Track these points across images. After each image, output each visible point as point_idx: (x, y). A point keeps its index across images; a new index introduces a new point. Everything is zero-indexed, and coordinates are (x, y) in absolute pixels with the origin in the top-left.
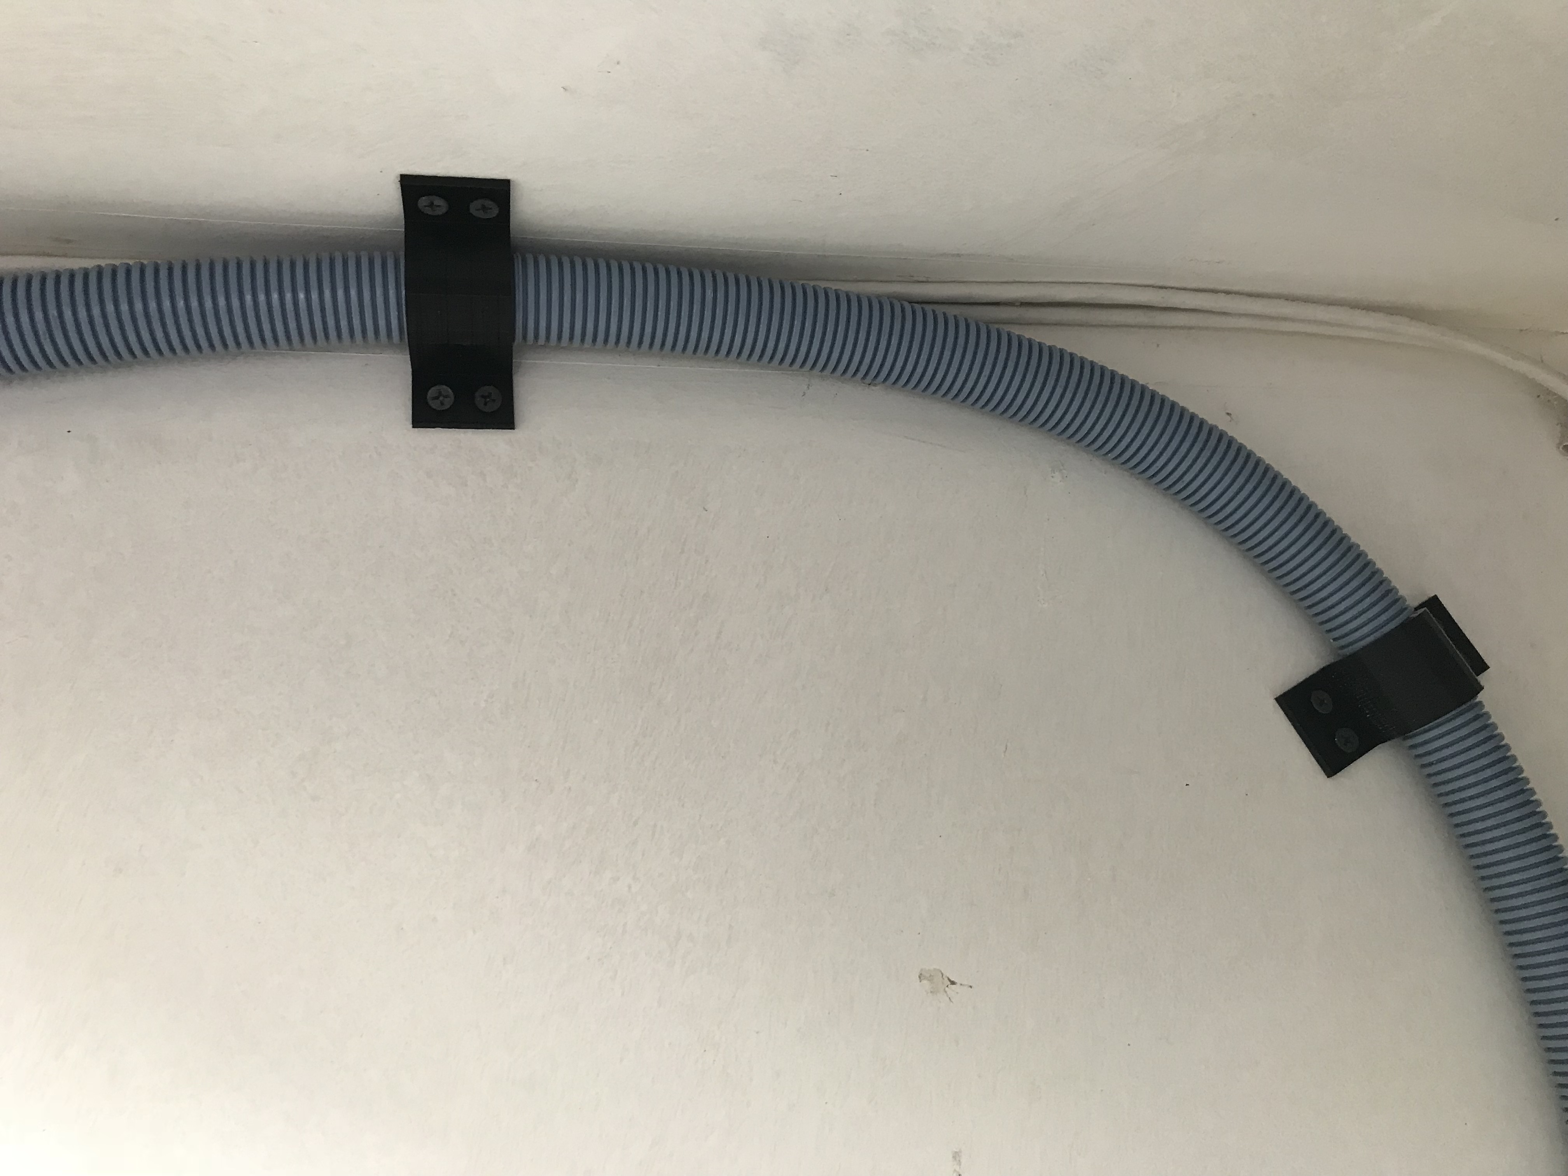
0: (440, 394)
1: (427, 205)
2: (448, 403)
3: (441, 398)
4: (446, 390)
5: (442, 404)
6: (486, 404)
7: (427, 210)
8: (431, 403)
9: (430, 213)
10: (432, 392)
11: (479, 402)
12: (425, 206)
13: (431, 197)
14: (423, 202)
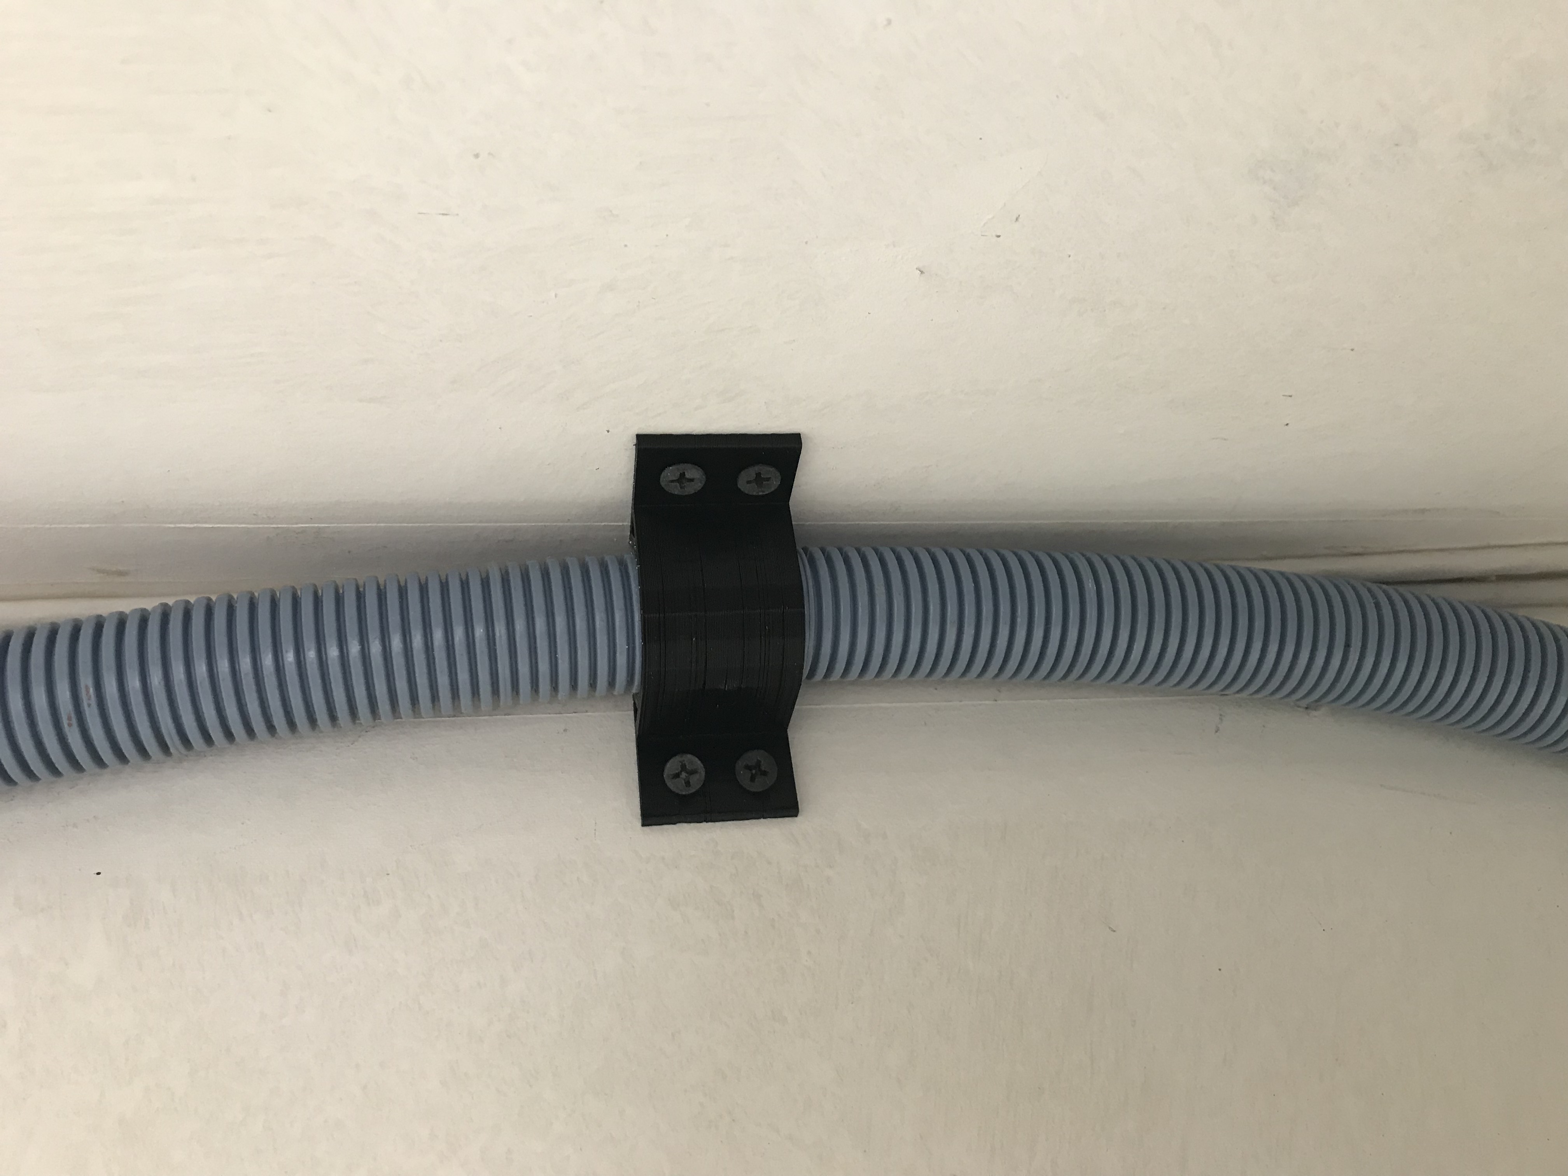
0: (683, 767)
1: (674, 479)
2: (697, 781)
3: (684, 775)
4: (692, 761)
5: (688, 783)
6: (753, 779)
7: (675, 489)
8: (670, 784)
9: (677, 491)
10: (672, 766)
11: (743, 776)
12: (672, 481)
13: (682, 466)
14: (669, 474)
